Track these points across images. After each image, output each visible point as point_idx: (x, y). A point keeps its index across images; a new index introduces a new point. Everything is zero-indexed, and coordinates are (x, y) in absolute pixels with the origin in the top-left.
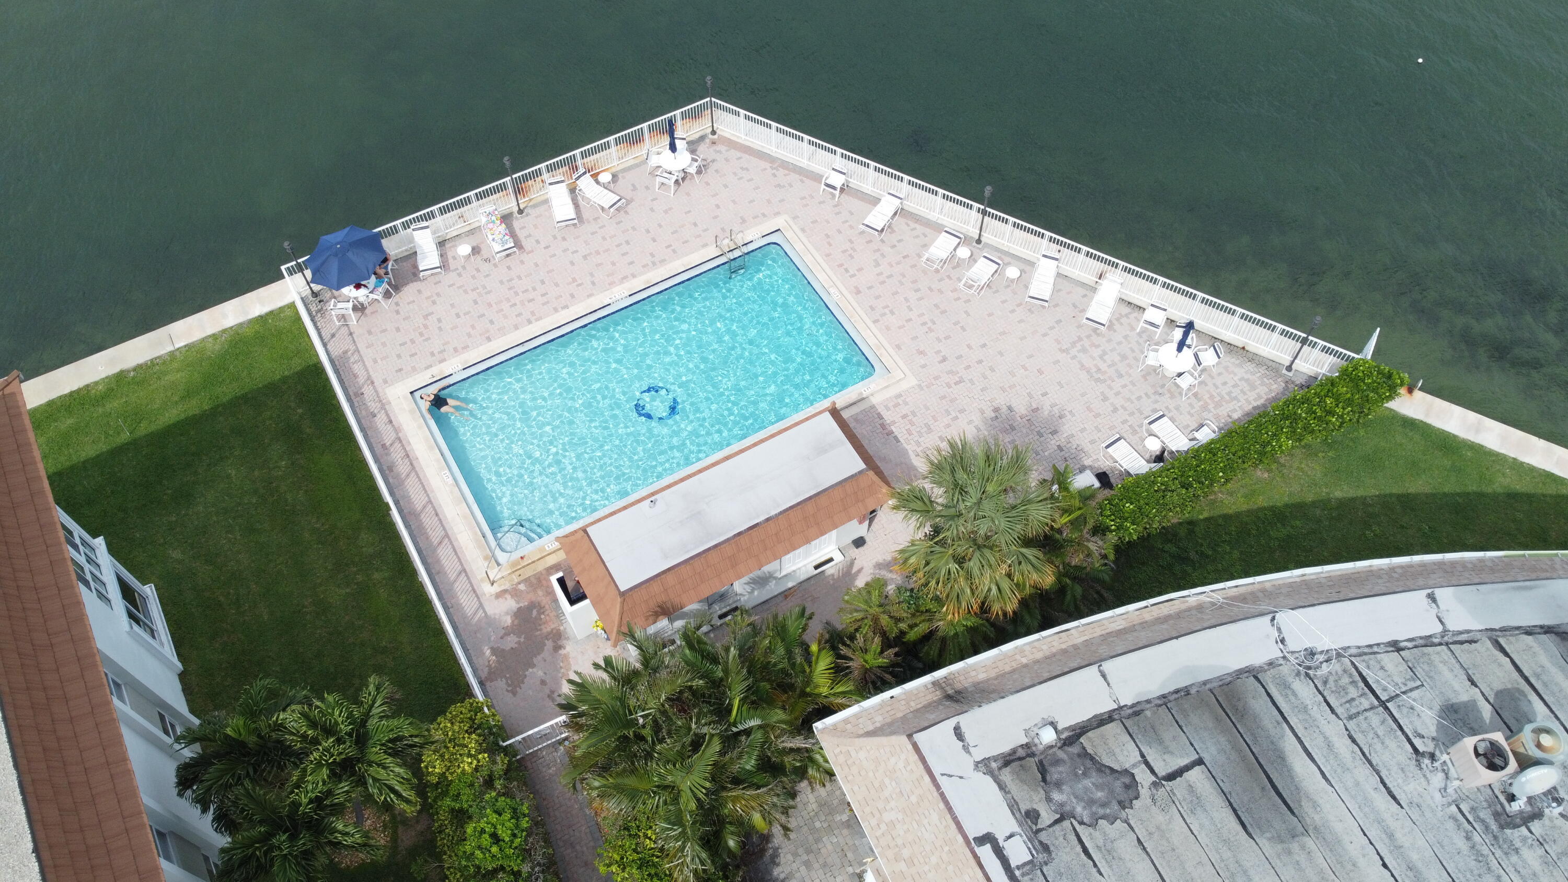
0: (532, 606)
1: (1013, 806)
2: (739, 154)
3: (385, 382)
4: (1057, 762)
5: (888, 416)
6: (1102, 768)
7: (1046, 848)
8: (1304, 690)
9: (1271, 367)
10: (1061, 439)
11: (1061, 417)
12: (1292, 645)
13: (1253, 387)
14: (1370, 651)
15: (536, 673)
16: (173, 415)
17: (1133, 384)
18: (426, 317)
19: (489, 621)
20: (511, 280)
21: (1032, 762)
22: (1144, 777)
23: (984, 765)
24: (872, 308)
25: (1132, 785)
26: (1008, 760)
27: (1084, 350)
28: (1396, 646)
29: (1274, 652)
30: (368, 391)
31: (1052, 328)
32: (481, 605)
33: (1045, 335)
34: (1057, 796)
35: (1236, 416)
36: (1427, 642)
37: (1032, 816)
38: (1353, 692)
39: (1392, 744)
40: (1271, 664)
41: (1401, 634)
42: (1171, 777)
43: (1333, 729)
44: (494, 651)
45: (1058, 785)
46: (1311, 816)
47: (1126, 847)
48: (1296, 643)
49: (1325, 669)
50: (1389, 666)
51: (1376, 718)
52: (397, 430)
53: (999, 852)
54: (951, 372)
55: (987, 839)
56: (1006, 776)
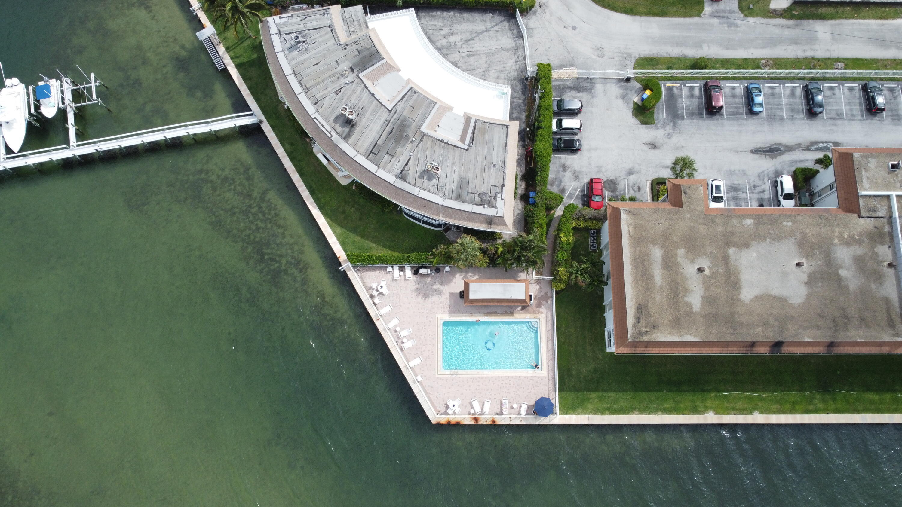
0: (537, 307)
1: (496, 201)
2: (435, 403)
3: (546, 378)
4: (486, 203)
5: (447, 310)
6: (481, 199)
7: (495, 194)
8: (447, 193)
9: (361, 278)
10: (417, 286)
11: (413, 291)
12: (443, 199)
13: (369, 276)
14: (433, 193)
15: (542, 294)
16: (593, 395)
17: (392, 290)
18: (530, 392)
19: (546, 308)
20: (508, 393)
21: (490, 205)
22: (477, 195)
23: (496, 208)
24: (433, 339)
25: (479, 195)
26: (493, 207)
27: (396, 303)
28: (429, 191)
29: (446, 200)
30: (551, 378)
31: (399, 313)
32: (546, 313)
33: (401, 312)
34: (490, 199)
35: (378, 272)
36: (424, 190)
37: (494, 199)
38: (440, 189)
39: (441, 181)
40: (448, 199)
41: (427, 192)
42: (473, 193)
43: (447, 187)
44: (547, 302)
45: (488, 200)
46: (459, 179)
47: (485, 189)
48: (442, 199)
49: (441, 194)
50: (432, 190)
51: (440, 185)
52: (548, 363)
53: (502, 197)
54: (427, 313)
55: (502, 199)
56: (494, 205)
